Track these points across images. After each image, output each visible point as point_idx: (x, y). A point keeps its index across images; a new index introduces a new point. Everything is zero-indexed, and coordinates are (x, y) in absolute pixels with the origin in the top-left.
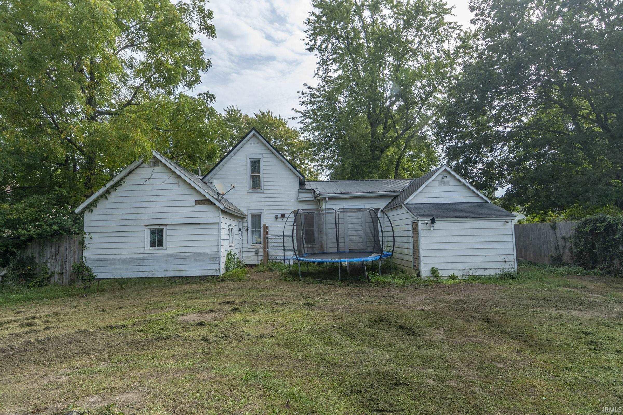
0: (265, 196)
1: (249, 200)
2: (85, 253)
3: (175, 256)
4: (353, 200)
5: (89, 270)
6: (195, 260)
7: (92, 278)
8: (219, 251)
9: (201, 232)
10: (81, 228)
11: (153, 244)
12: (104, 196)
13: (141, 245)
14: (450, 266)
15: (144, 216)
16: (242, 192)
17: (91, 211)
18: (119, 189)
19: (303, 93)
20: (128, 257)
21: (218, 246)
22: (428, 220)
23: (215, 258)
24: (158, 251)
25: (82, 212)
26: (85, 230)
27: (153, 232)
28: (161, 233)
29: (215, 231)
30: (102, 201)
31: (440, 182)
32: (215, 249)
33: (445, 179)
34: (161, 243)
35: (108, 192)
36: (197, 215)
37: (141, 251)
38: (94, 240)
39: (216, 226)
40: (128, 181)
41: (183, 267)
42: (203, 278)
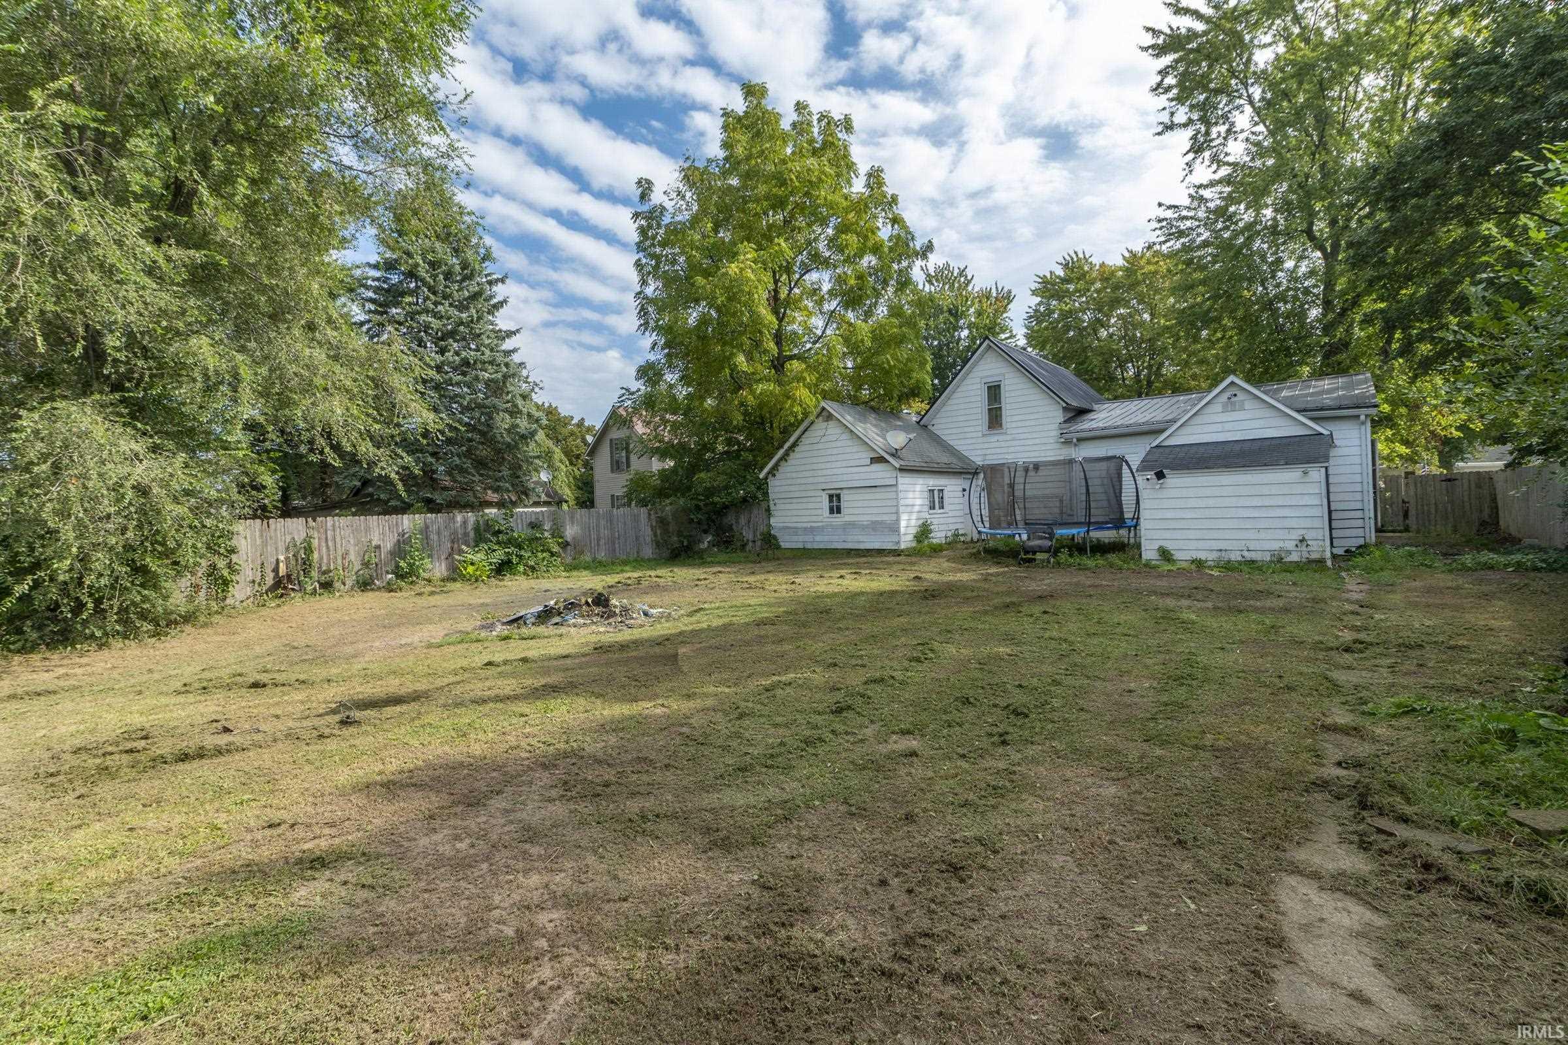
0: (1009, 438)
1: (986, 446)
2: (772, 520)
3: (853, 525)
4: (1123, 439)
5: (775, 537)
6: (874, 529)
7: (778, 547)
8: (898, 520)
9: (878, 496)
10: (766, 494)
11: (832, 511)
12: (784, 458)
13: (819, 512)
14: (1193, 545)
15: (822, 480)
16: (974, 435)
17: (774, 475)
18: (797, 449)
19: (1160, 221)
20: (809, 525)
21: (897, 513)
22: (1150, 475)
23: (894, 528)
24: (837, 520)
25: (766, 478)
26: (771, 496)
27: (831, 496)
28: (838, 496)
29: (893, 495)
30: (783, 463)
31: (1225, 406)
32: (894, 517)
33: (1234, 399)
34: (839, 511)
35: (787, 454)
36: (873, 476)
37: (820, 519)
38: (778, 507)
39: (894, 489)
40: (805, 440)
41: (861, 538)
42: (880, 552)
